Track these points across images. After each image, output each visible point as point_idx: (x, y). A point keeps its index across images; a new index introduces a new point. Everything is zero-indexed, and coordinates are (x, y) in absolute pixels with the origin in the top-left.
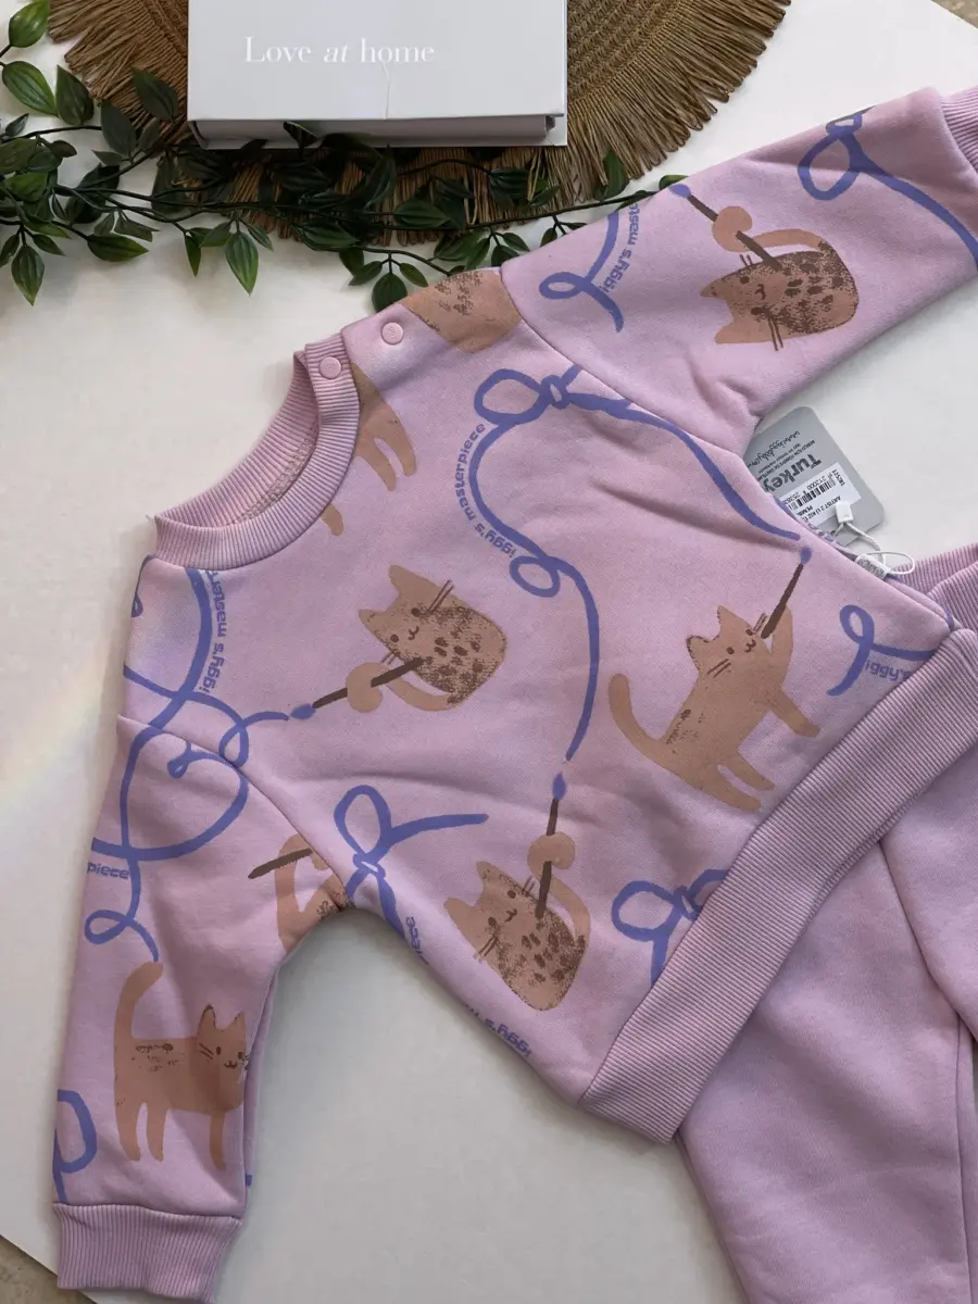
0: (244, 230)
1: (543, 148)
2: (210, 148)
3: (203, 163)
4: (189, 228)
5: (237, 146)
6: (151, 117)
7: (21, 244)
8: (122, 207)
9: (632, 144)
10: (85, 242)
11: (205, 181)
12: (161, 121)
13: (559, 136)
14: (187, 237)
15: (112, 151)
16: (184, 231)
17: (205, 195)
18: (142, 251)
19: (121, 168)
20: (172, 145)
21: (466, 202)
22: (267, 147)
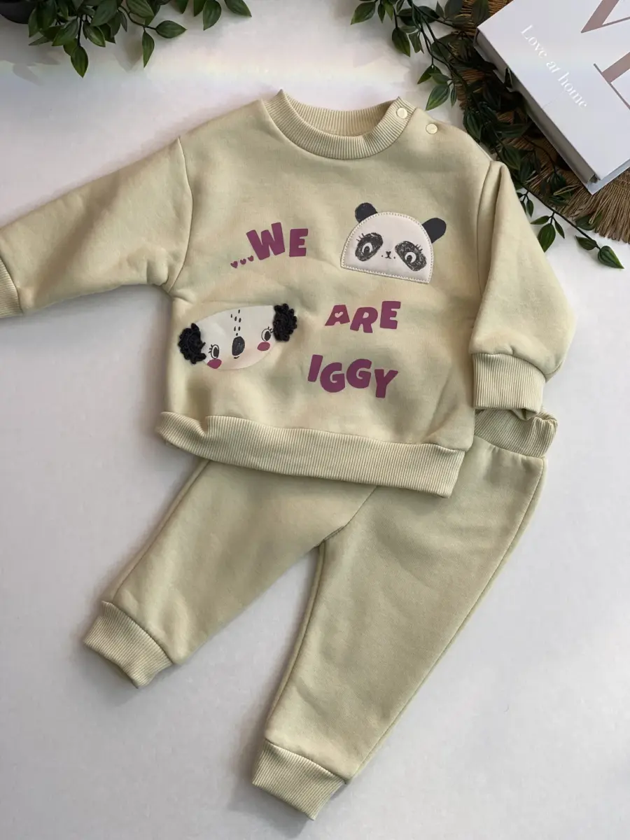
0: (451, 88)
1: (583, 185)
2: (476, 48)
3: (467, 50)
4: (436, 65)
5: (485, 59)
6: (470, 13)
8: (422, 31)
9: (614, 222)
10: (395, 27)
11: (459, 56)
13: (594, 189)
14: (431, 67)
15: (444, 9)
16: (433, 64)
17: (455, 62)
18: (408, 54)
19: (441, 19)
20: (464, 32)
21: (534, 172)
22: (494, 71)
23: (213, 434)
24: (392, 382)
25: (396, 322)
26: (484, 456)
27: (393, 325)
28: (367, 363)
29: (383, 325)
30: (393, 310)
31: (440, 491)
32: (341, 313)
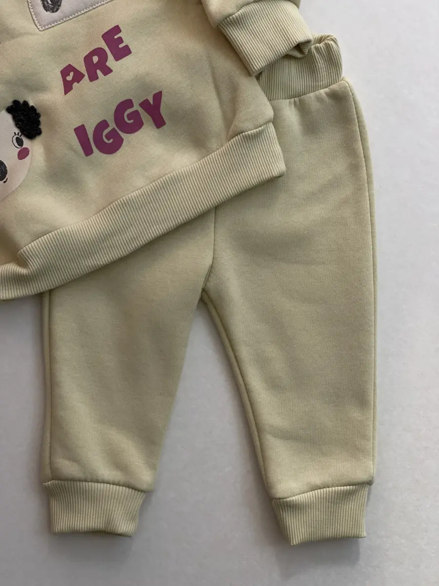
23: (35, 265)
24: (162, 104)
25: (127, 47)
26: (291, 115)
27: (127, 51)
28: (128, 103)
29: (118, 58)
30: (116, 37)
31: (275, 173)
32: (72, 74)
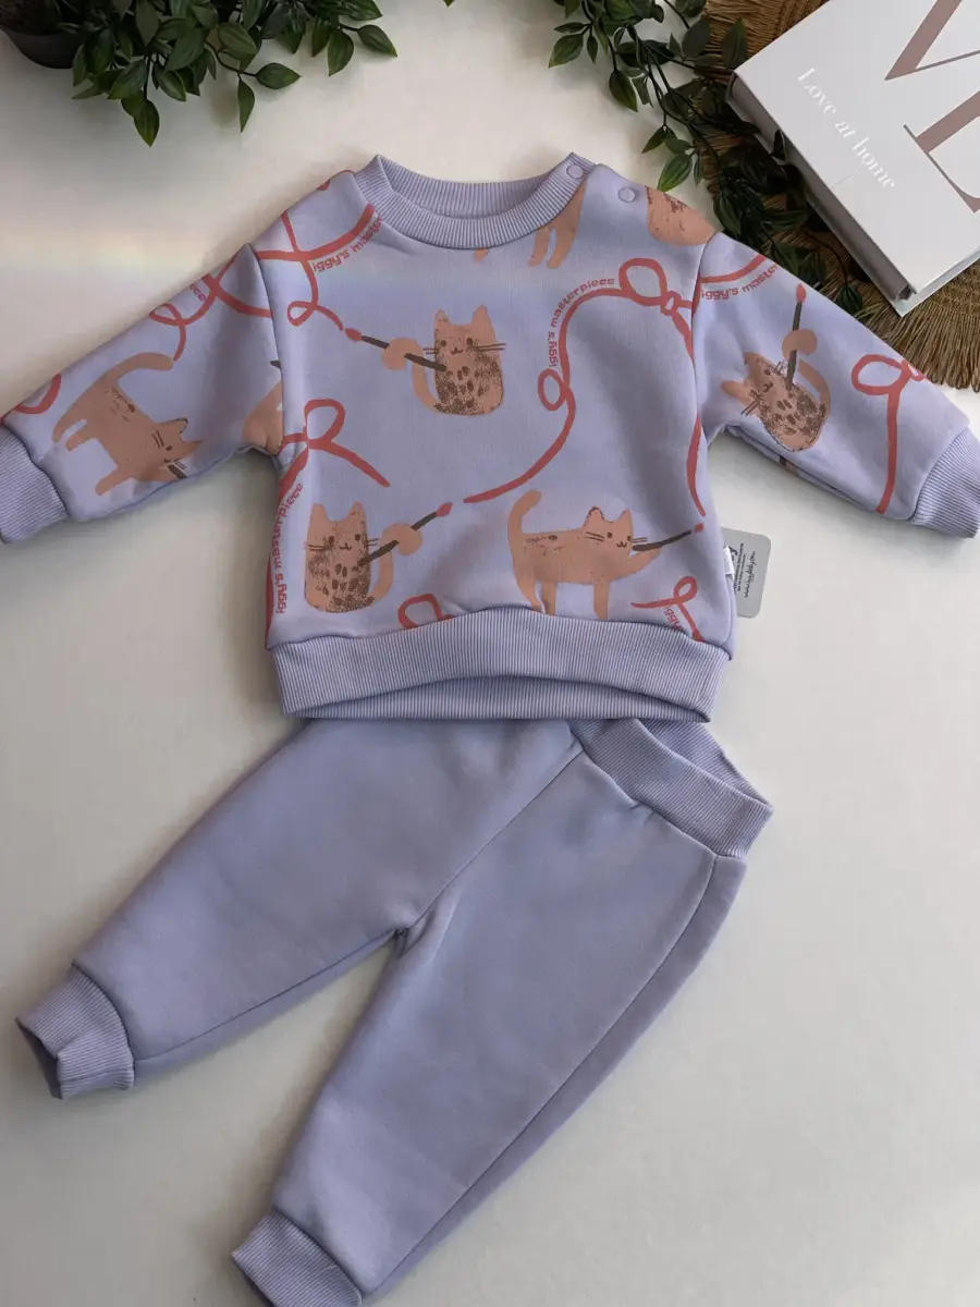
0: (694, 159)
1: (889, 304)
2: (729, 103)
3: (716, 105)
4: (670, 126)
5: (743, 118)
6: (719, 53)
7: (579, 32)
8: (650, 75)
10: (612, 70)
11: (706, 114)
12: (721, 61)
13: (904, 308)
14: (662, 129)
15: (681, 45)
16: (665, 125)
17: (698, 121)
18: (634, 108)
19: (675, 58)
20: (713, 79)
